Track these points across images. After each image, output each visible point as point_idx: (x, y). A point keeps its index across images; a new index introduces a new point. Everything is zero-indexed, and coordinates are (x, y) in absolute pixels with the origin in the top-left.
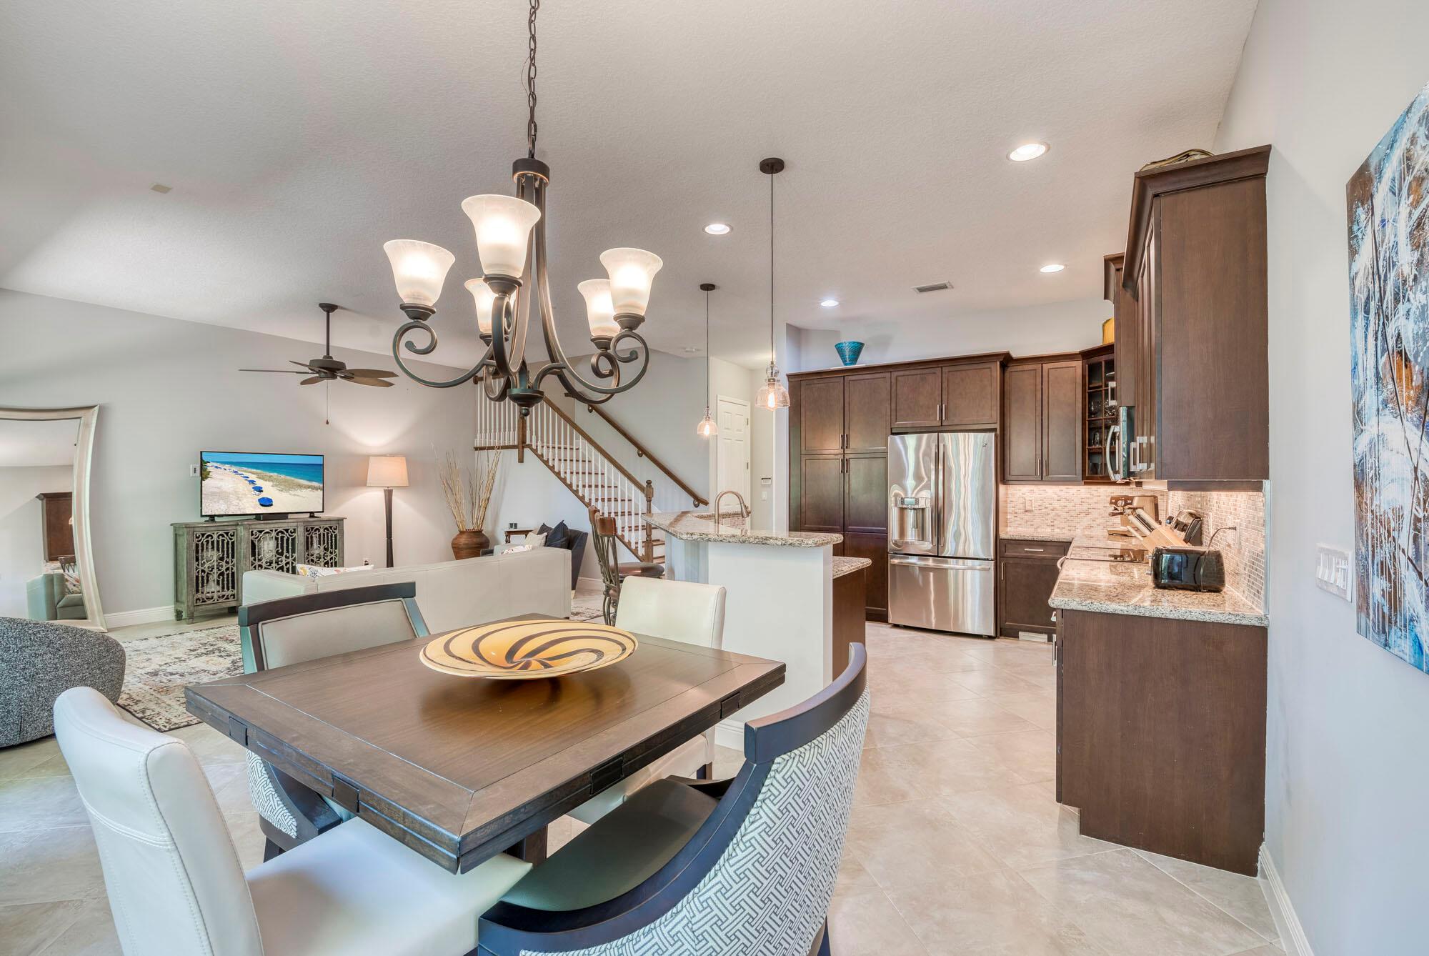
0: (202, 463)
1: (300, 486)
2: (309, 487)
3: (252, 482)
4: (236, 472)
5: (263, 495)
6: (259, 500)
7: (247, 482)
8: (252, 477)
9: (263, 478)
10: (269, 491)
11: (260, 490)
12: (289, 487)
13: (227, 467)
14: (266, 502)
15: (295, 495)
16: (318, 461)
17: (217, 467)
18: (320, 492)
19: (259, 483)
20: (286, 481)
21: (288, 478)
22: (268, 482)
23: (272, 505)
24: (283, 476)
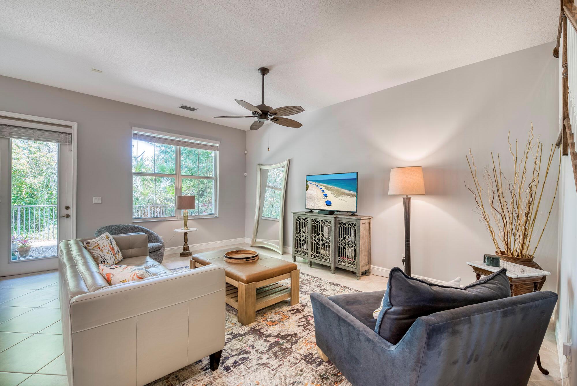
0: (307, 181)
1: (345, 194)
2: (349, 194)
3: (323, 191)
4: (317, 186)
5: (328, 199)
6: (326, 202)
7: (321, 191)
8: (323, 188)
9: (327, 189)
10: (331, 197)
11: (326, 196)
12: (338, 194)
13: (314, 183)
14: (329, 204)
15: (342, 200)
16: (354, 177)
17: (311, 183)
18: (354, 199)
19: (326, 192)
20: (337, 191)
21: (339, 188)
22: (329, 191)
23: (331, 205)
24: (336, 188)
